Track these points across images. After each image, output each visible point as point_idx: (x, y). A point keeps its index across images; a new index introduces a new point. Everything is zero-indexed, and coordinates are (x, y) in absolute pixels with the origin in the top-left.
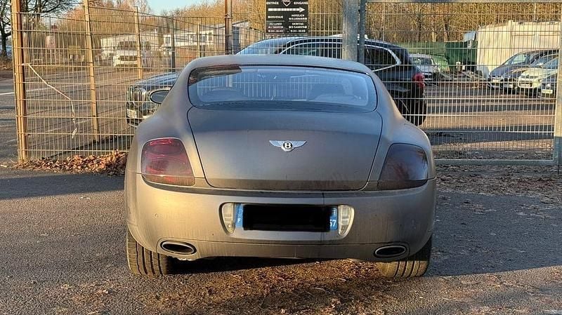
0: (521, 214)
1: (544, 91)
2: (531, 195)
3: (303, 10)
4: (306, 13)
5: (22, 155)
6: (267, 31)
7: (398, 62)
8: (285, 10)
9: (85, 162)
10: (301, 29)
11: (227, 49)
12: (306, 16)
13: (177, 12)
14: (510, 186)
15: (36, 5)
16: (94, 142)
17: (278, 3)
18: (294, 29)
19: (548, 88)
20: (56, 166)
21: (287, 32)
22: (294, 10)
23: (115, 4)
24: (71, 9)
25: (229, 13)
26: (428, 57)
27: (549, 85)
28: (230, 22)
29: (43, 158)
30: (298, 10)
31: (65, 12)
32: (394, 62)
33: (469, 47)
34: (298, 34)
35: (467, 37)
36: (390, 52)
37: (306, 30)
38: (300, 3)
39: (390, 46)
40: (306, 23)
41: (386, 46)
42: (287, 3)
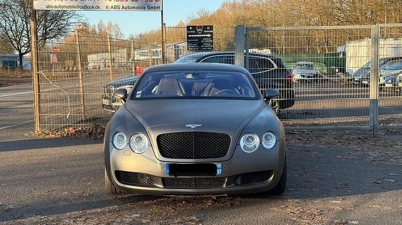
0: (339, 156)
1: (387, 85)
2: (351, 147)
3: (210, 35)
4: (212, 38)
5: (37, 128)
6: (188, 49)
7: (276, 67)
8: (199, 36)
10: (209, 47)
11: (164, 61)
12: (212, 39)
13: (141, 36)
14: (339, 142)
15: (43, 33)
16: (82, 121)
17: (194, 32)
18: (205, 47)
19: (390, 83)
20: (58, 134)
21: (200, 50)
22: (205, 35)
23: (98, 31)
24: (67, 35)
25: (164, 38)
26: (310, 63)
27: (390, 81)
28: (165, 44)
29: (50, 130)
30: (207, 35)
31: (62, 38)
32: (273, 67)
33: (341, 56)
34: (207, 50)
35: (340, 49)
36: (271, 60)
37: (212, 48)
38: (208, 31)
39: (270, 57)
40: (212, 44)
41: (267, 57)
42: (200, 32)
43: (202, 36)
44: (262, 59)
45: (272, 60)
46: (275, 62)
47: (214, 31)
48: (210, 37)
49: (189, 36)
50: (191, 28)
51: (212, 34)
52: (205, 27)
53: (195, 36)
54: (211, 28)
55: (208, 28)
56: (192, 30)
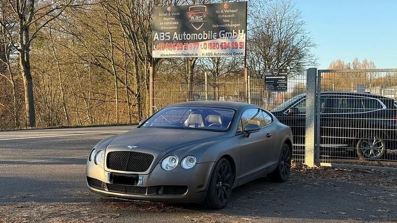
4: (286, 79)
6: (265, 89)
7: (385, 107)
8: (275, 77)
12: (286, 81)
17: (271, 74)
18: (280, 88)
21: (276, 90)
22: (280, 77)
25: (246, 80)
28: (246, 85)
30: (282, 77)
32: (382, 107)
34: (282, 90)
36: (380, 101)
37: (286, 88)
38: (283, 74)
39: (379, 97)
40: (286, 85)
41: (376, 97)
42: (276, 74)
43: (278, 77)
44: (371, 100)
45: (382, 100)
46: (384, 103)
48: (284, 79)
49: (267, 78)
51: (286, 76)
52: (281, 71)
53: (272, 77)
55: (283, 71)
56: (269, 72)
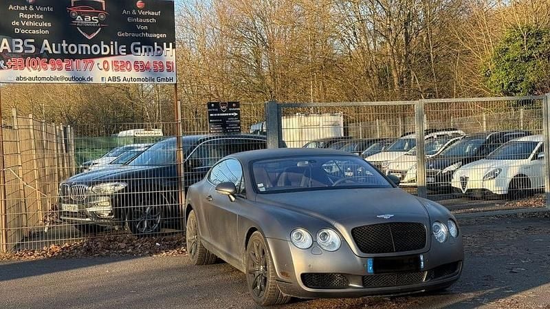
3: (236, 114)
4: (238, 117)
5: (3, 249)
6: (210, 132)
9: (63, 249)
10: (236, 129)
12: (239, 119)
18: (231, 129)
21: (225, 132)
25: (180, 119)
28: (181, 126)
34: (234, 133)
37: (240, 129)
38: (234, 109)
40: (239, 125)
42: (224, 109)
43: (227, 114)
47: (241, 108)
48: (236, 116)
49: (211, 115)
50: (213, 105)
51: (238, 112)
52: (230, 104)
53: (218, 115)
54: (238, 105)
55: (234, 105)
56: (214, 108)
